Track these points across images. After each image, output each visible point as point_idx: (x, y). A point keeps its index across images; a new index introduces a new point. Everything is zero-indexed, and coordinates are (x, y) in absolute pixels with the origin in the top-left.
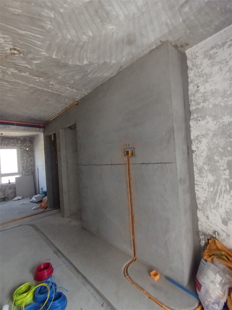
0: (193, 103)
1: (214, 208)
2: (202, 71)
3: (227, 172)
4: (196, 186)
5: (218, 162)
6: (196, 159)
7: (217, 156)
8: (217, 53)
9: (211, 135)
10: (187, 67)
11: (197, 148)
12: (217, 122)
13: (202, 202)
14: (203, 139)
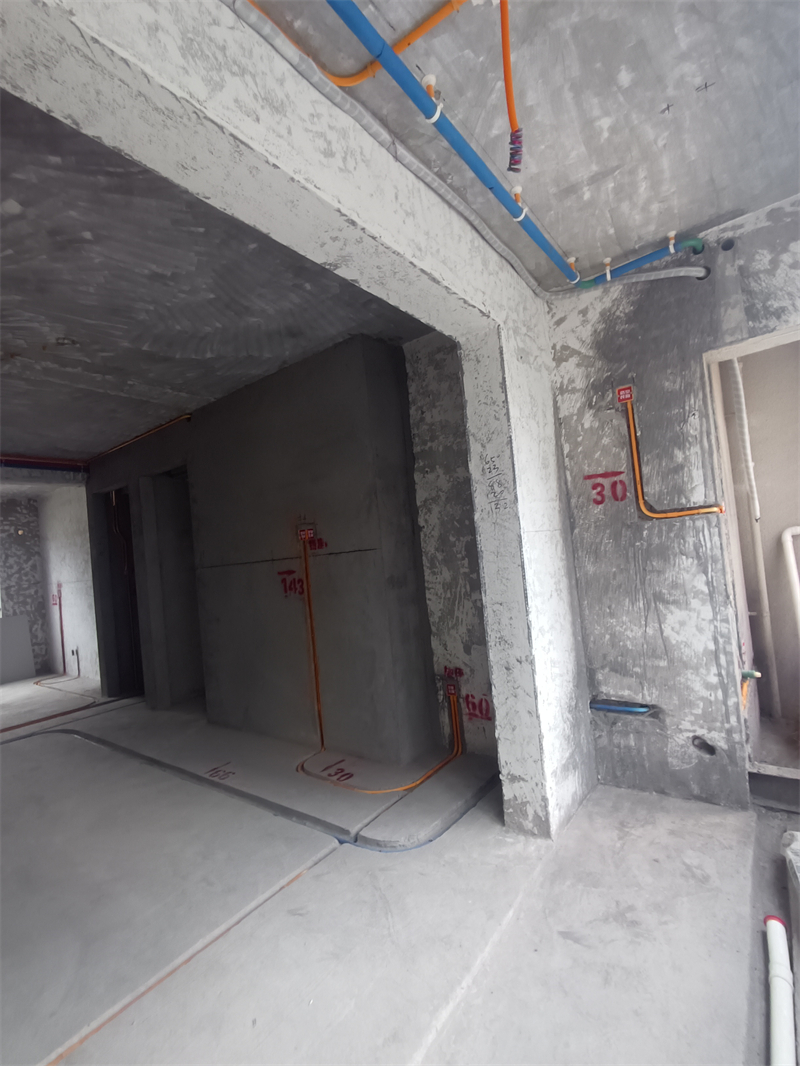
0: (417, 439)
1: (453, 628)
2: (427, 386)
3: (466, 562)
4: (427, 591)
5: (454, 545)
6: (425, 542)
7: (453, 536)
8: (445, 360)
9: (443, 498)
10: (407, 374)
11: (426, 521)
12: (450, 477)
13: (437, 620)
14: (434, 506)
